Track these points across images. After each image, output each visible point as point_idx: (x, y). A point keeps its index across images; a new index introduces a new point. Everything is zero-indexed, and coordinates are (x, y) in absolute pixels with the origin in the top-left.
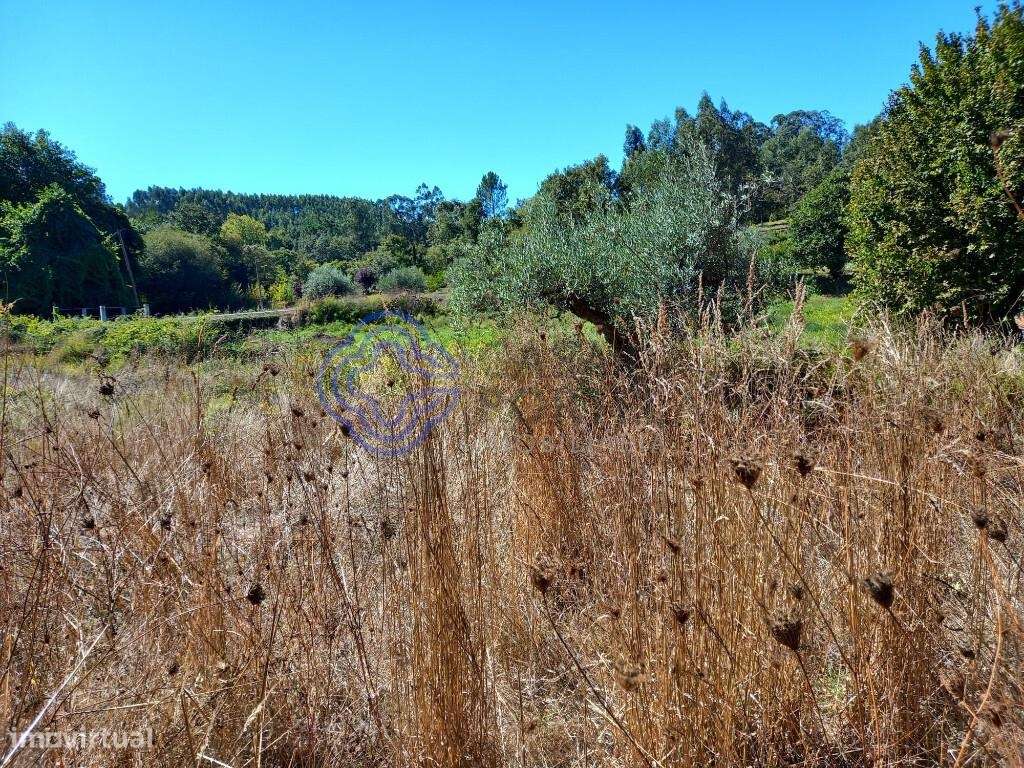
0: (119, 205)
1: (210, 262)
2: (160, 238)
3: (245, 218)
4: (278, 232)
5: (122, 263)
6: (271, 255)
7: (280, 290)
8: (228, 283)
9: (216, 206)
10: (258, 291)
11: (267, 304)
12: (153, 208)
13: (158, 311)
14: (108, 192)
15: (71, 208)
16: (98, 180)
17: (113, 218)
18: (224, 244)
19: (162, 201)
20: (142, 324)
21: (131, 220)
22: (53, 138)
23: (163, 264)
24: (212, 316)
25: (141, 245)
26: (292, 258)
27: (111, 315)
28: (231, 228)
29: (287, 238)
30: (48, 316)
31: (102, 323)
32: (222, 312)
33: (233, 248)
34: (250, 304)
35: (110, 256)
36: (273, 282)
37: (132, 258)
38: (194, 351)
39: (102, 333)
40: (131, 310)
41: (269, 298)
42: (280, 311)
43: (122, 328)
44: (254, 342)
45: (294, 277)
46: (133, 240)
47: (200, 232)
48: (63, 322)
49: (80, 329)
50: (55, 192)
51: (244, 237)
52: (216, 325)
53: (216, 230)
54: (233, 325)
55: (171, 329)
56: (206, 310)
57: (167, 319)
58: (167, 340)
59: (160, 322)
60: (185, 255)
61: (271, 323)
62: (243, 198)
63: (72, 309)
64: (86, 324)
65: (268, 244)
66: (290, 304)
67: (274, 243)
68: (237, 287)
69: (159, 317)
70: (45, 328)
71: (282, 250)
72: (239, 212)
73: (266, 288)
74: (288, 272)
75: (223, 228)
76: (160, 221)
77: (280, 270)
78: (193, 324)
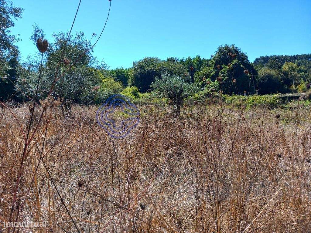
0: (251, 63)
1: (277, 78)
2: (263, 72)
3: (291, 63)
4: (302, 67)
5: (251, 80)
6: (299, 75)
7: (301, 87)
8: (283, 85)
9: (282, 60)
10: (293, 87)
11: (296, 92)
12: (261, 63)
13: (260, 93)
14: (249, 59)
15: (239, 64)
16: (246, 56)
17: (250, 67)
18: (283, 72)
19: (264, 61)
20: (255, 98)
21: (255, 67)
22: (235, 46)
23: (262, 80)
24: (278, 95)
25: (257, 74)
26: (307, 76)
27: (247, 95)
28: (285, 67)
29: (306, 69)
30: (231, 95)
31: (245, 97)
32: (281, 94)
33: (286, 73)
34: (290, 91)
35: (248, 77)
36: (299, 84)
37: (254, 78)
38: (272, 106)
39: (244, 100)
40: (253, 93)
41: (297, 89)
42: (301, 94)
43: (251, 98)
44: (292, 104)
45: (307, 82)
46: (255, 73)
47: (275, 69)
48: (236, 96)
49: (237, 99)
50: (236, 61)
51: (289, 69)
52: (279, 98)
53: (280, 68)
54: (284, 98)
55: (265, 99)
56: (276, 93)
57: (263, 96)
58: (263, 102)
59: (261, 97)
60: (269, 77)
61: (297, 98)
62: (291, 57)
63: (237, 93)
64: (242, 97)
65: (298, 71)
66: (305, 92)
67: (300, 71)
68: (286, 87)
69: (261, 95)
70: (230, 98)
71: (303, 73)
72: (289, 61)
73: (296, 86)
74: (305, 80)
75: (283, 67)
76: (262, 67)
77: (302, 80)
78: (270, 98)
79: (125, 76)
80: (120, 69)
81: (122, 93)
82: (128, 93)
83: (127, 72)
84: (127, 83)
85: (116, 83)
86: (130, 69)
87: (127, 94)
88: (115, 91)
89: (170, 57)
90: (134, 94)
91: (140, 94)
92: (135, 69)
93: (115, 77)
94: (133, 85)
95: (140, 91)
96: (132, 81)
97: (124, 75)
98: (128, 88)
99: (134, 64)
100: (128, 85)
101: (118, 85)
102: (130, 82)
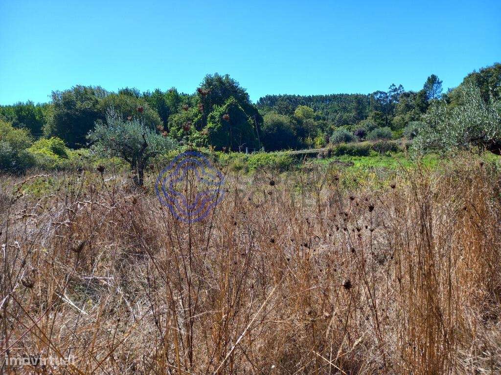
0: (254, 104)
1: (289, 128)
2: (270, 117)
3: (305, 107)
4: (319, 113)
5: (255, 129)
6: (316, 123)
7: (318, 140)
8: (296, 137)
9: (293, 102)
10: (309, 140)
11: (313, 146)
12: (267, 105)
13: (268, 150)
14: (251, 99)
15: (236, 106)
16: (247, 94)
17: (251, 110)
18: (295, 119)
19: (270, 101)
20: (260, 156)
21: (259, 110)
22: (231, 77)
23: (270, 129)
24: (290, 152)
25: (262, 121)
26: (325, 125)
27: (250, 152)
28: (299, 112)
29: (323, 115)
30: (227, 152)
31: (247, 155)
32: (294, 150)
33: (299, 121)
34: (306, 147)
35: (250, 126)
36: (316, 136)
37: (259, 126)
38: (283, 167)
39: (246, 160)
40: (258, 150)
41: (314, 144)
42: (319, 149)
43: (254, 157)
44: (308, 164)
45: (326, 134)
46: (259, 119)
47: (285, 114)
48: (233, 154)
49: (238, 157)
50: (231, 100)
51: (304, 115)
52: (292, 156)
53: (293, 113)
54: (299, 156)
55: (273, 157)
56: (287, 149)
57: (271, 153)
58: (271, 162)
59: (269, 154)
60: (279, 125)
61: (313, 155)
62: (304, 98)
63: (235, 149)
64: (242, 155)
65: (314, 119)
66: (324, 147)
67: (317, 118)
68: (300, 139)
69: (268, 152)
70: (226, 156)
71: (321, 121)
72: (303, 104)
73: (313, 139)
74: (323, 131)
75: (295, 112)
76: (269, 110)
77: (319, 130)
78: (281, 155)
79: (37, 118)
80: (25, 103)
81: (30, 150)
82: (44, 149)
83: (40, 111)
84: (42, 132)
85: (15, 131)
86: (45, 106)
87: (41, 151)
88: (14, 144)
89: (124, 88)
90: (57, 151)
91: (69, 151)
92: (57, 105)
93: (14, 120)
94: (54, 134)
95: (70, 147)
96: (51, 127)
97: (33, 116)
98: (42, 140)
99: (54, 95)
100: (42, 135)
101: (21, 134)
102: (46, 128)
